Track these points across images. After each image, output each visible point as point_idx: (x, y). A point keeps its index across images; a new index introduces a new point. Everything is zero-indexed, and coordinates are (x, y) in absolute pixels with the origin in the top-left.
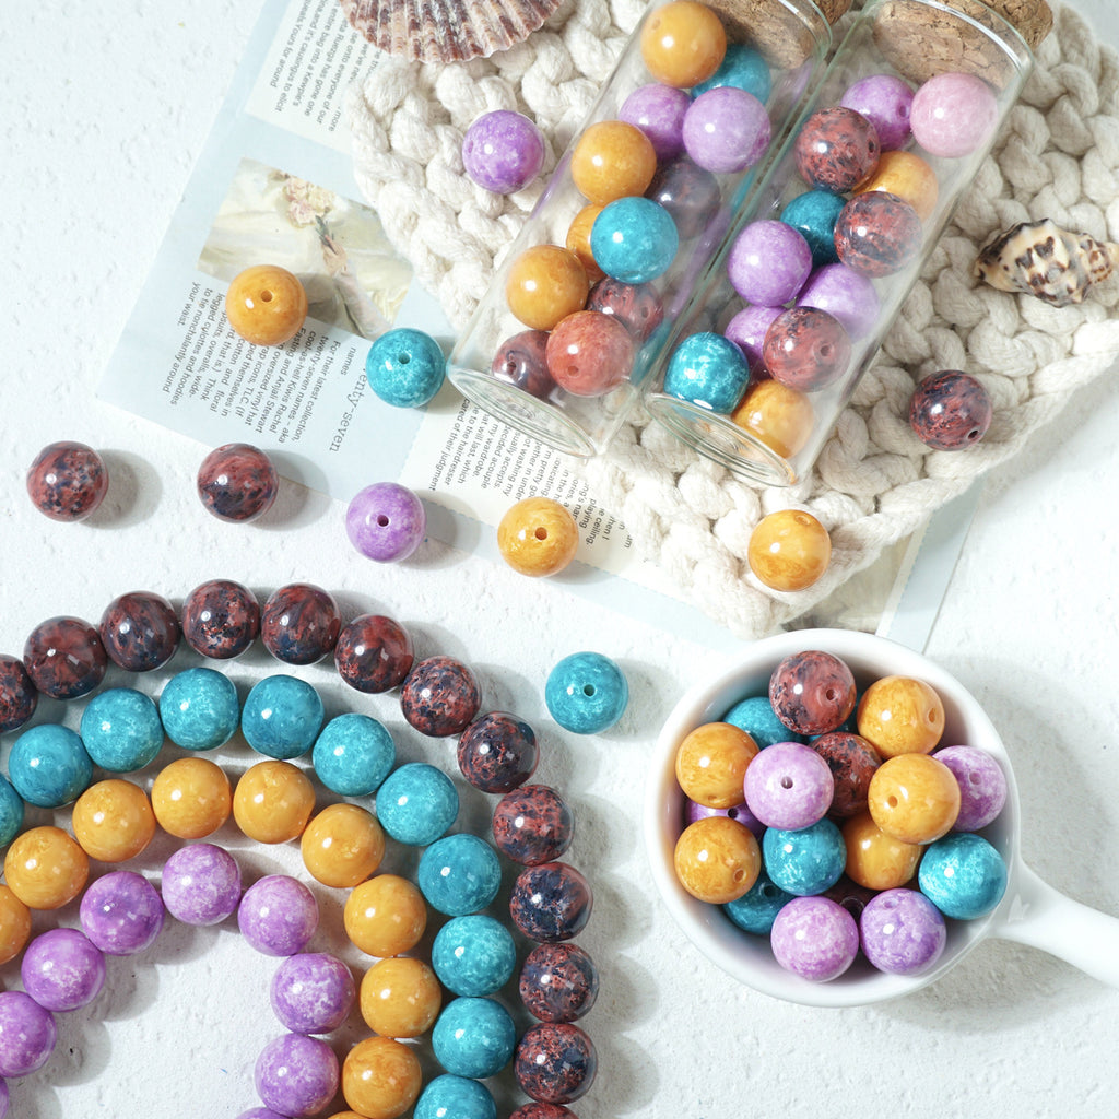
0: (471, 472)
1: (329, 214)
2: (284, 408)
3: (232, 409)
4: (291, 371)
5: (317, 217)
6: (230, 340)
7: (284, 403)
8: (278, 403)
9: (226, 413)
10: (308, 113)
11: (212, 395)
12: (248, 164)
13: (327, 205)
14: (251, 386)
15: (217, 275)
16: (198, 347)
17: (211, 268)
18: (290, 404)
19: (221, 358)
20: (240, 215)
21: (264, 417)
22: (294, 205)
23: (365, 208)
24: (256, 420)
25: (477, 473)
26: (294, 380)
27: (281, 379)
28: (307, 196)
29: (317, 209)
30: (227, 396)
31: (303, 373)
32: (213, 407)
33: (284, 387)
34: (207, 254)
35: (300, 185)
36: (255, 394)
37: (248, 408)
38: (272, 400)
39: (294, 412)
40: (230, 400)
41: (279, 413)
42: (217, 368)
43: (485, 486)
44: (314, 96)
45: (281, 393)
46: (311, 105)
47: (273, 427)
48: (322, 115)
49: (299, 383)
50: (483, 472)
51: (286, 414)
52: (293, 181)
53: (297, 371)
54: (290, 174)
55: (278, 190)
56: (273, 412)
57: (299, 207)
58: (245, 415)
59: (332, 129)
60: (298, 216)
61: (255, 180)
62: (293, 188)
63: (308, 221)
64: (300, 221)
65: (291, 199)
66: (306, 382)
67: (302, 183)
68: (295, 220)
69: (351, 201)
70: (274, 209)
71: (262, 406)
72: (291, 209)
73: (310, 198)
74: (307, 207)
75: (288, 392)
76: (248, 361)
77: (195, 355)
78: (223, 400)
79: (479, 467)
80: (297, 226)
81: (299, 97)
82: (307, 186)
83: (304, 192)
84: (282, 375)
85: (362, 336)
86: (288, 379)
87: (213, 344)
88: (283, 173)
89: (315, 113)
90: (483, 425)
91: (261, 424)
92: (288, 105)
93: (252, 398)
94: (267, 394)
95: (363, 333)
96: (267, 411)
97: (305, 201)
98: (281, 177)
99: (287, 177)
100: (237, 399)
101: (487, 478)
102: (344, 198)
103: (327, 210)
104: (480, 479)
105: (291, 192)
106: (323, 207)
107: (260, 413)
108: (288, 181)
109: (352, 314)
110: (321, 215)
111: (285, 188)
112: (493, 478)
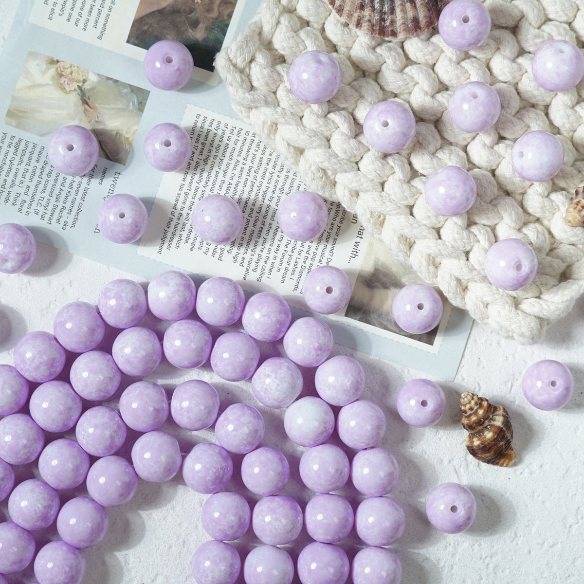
0: (183, 241)
1: (86, 84)
2: (64, 208)
3: (32, 210)
4: (67, 184)
5: (78, 86)
6: (28, 167)
7: (64, 205)
8: (60, 205)
9: (28, 213)
10: (68, 20)
11: (18, 203)
12: (33, 55)
13: (84, 78)
14: (43, 195)
15: (17, 126)
16: (8, 173)
17: (14, 122)
18: (68, 205)
19: (23, 179)
20: (30, 87)
21: (52, 215)
22: (63, 79)
23: (109, 79)
24: (47, 216)
25: (187, 242)
26: (70, 190)
27: (61, 190)
28: (71, 73)
29: (78, 81)
30: (28, 202)
31: (75, 185)
32: (20, 210)
33: (64, 194)
34: (11, 114)
35: (66, 67)
36: (46, 200)
37: (41, 210)
38: (56, 204)
39: (70, 210)
40: (30, 205)
41: (61, 211)
42: (21, 185)
43: (192, 249)
44: (72, 9)
45: (62, 199)
46: (70, 15)
47: (58, 221)
48: (78, 21)
49: (73, 192)
50: (190, 241)
51: (66, 211)
52: (62, 64)
53: (71, 184)
54: (59, 59)
55: (52, 71)
56: (57, 211)
57: (66, 80)
58: (40, 214)
59: (84, 30)
60: (66, 86)
61: (38, 65)
62: (62, 69)
63: (73, 89)
64: (68, 89)
65: (61, 75)
66: (77, 191)
67: (68, 65)
68: (65, 88)
69: (99, 75)
70: (51, 83)
71: (50, 208)
72: (62, 82)
73: (73, 74)
74: (72, 80)
75: (66, 198)
76: (40, 179)
77: (6, 178)
78: (26, 205)
79: (188, 238)
80: (66, 93)
81: (62, 10)
82: (71, 67)
83: (69, 71)
84: (62, 188)
85: (111, 160)
86: (66, 189)
87: (17, 170)
88: (55, 60)
89: (73, 20)
90: (189, 211)
91: (50, 219)
92: (56, 16)
93: (44, 203)
94: (53, 200)
95: (111, 158)
96: (53, 211)
97: (70, 76)
98: (53, 62)
99: (58, 61)
100: (34, 204)
101: (193, 244)
102: (94, 73)
103: (84, 81)
104: (189, 245)
105: (61, 71)
106: (82, 79)
107: (49, 212)
108: (58, 64)
109: (103, 146)
110: (80, 84)
111: (57, 68)
112: (197, 244)
